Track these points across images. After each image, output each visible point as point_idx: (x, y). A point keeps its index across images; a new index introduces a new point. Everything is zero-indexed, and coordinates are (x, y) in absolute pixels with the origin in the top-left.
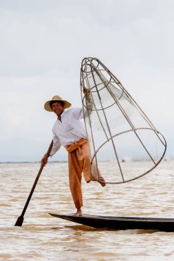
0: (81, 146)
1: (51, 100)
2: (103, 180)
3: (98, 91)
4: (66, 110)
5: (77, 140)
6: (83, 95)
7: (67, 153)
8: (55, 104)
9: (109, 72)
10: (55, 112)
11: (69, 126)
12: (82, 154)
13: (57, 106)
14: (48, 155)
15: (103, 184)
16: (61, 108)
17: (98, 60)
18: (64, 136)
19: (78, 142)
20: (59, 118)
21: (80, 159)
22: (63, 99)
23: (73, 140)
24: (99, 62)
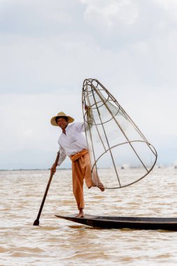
0: (83, 156)
1: (56, 116)
2: (102, 186)
3: (97, 108)
4: (69, 124)
6: (85, 111)
8: (60, 119)
9: (107, 91)
10: (60, 126)
11: (72, 138)
12: (84, 163)
13: (62, 121)
14: (56, 164)
15: (102, 189)
17: (97, 81)
18: (69, 147)
20: (64, 132)
21: (83, 167)
22: (67, 115)
23: (76, 151)
24: (98, 83)
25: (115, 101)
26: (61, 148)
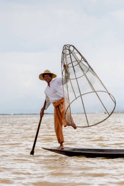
0: (62, 103)
1: (43, 73)
3: (73, 67)
5: (60, 99)
6: (63, 68)
7: (54, 107)
9: (80, 54)
10: (46, 80)
11: (54, 90)
12: (62, 108)
13: (47, 77)
15: (75, 128)
16: (50, 78)
17: (73, 47)
18: (51, 96)
19: (60, 100)
20: (49, 85)
23: (57, 99)
24: (74, 48)
25: (86, 62)
26: (47, 97)
